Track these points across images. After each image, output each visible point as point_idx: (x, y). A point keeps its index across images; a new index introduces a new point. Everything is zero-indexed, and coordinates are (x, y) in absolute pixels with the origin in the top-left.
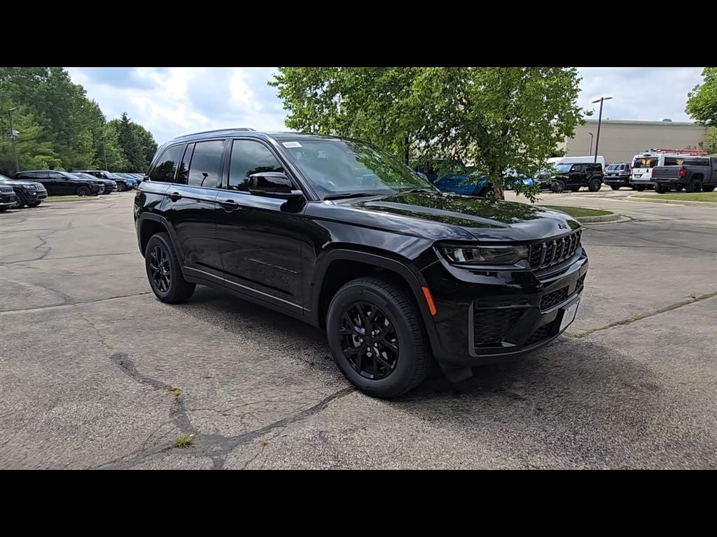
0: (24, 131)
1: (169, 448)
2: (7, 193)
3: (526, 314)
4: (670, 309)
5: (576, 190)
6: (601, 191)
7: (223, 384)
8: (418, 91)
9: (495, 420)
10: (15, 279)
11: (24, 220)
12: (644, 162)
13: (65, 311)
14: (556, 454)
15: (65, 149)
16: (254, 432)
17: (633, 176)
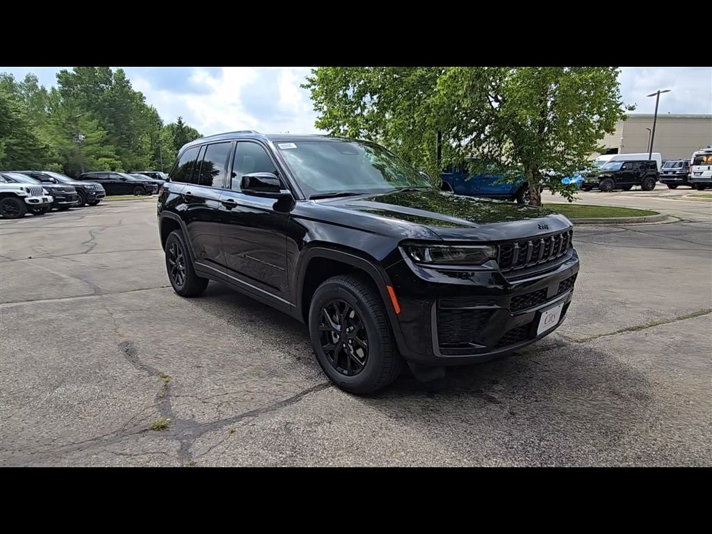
0: (89, 135)
1: (146, 430)
2: (71, 193)
3: (495, 315)
4: (694, 315)
5: (627, 189)
6: (655, 190)
7: (211, 373)
8: (443, 90)
9: (462, 422)
10: (58, 271)
11: (83, 217)
12: (705, 158)
13: (93, 301)
14: (513, 459)
15: (125, 152)
16: (226, 420)
17: (693, 174)
